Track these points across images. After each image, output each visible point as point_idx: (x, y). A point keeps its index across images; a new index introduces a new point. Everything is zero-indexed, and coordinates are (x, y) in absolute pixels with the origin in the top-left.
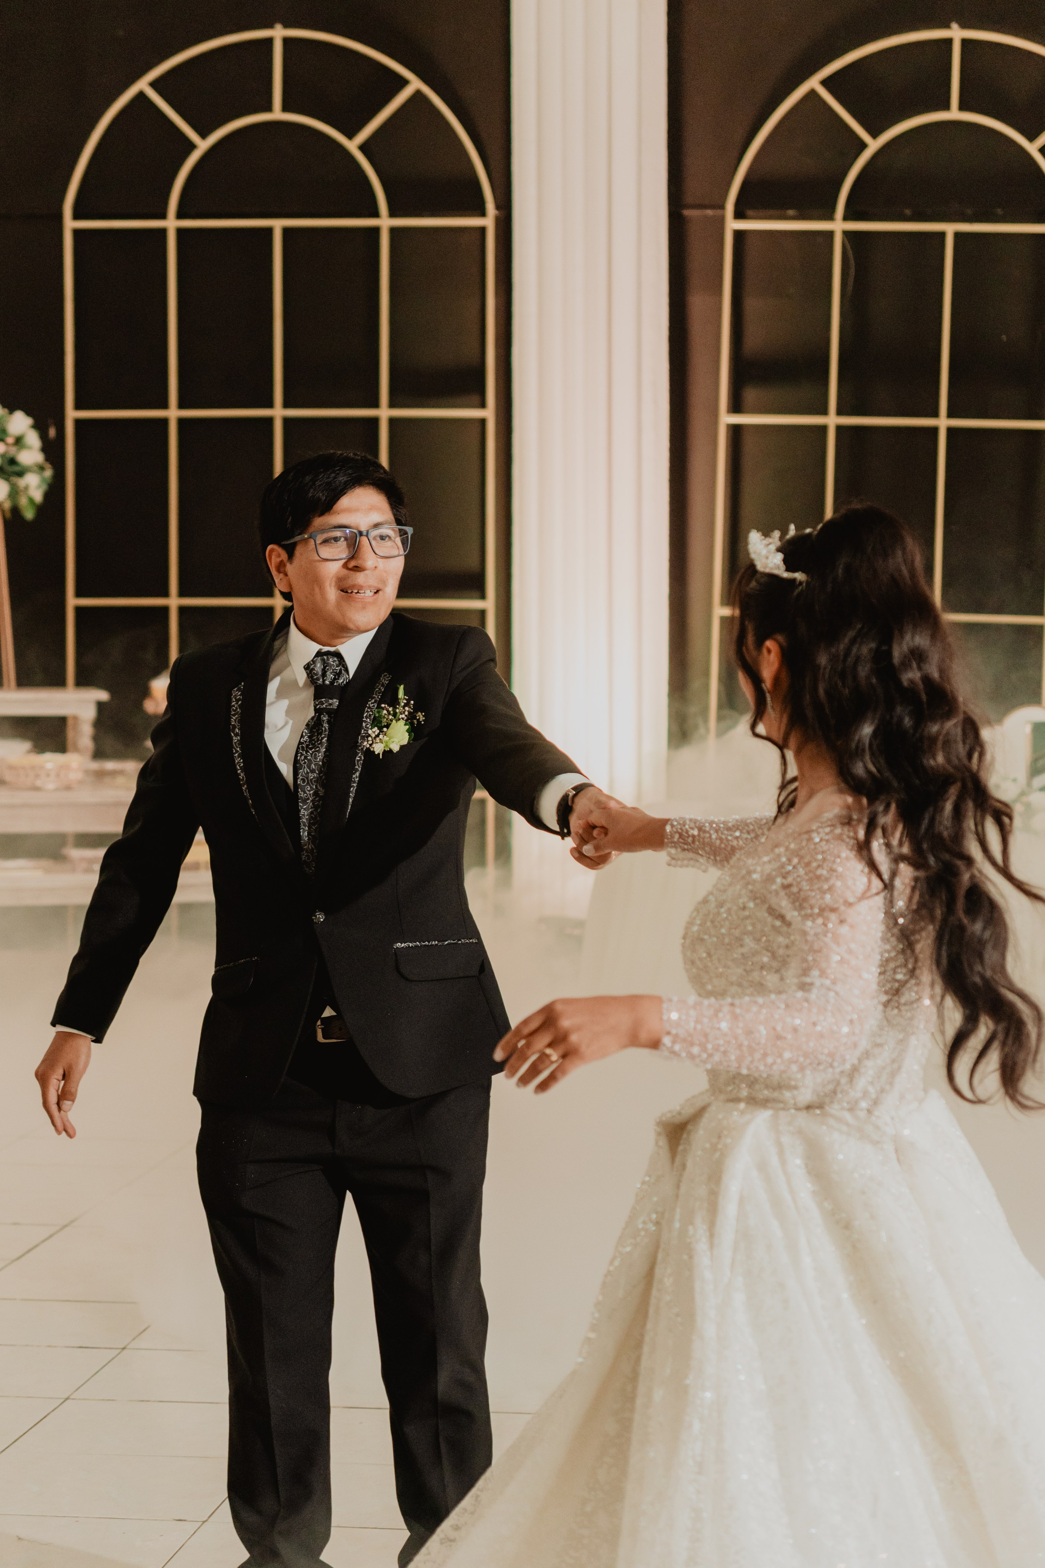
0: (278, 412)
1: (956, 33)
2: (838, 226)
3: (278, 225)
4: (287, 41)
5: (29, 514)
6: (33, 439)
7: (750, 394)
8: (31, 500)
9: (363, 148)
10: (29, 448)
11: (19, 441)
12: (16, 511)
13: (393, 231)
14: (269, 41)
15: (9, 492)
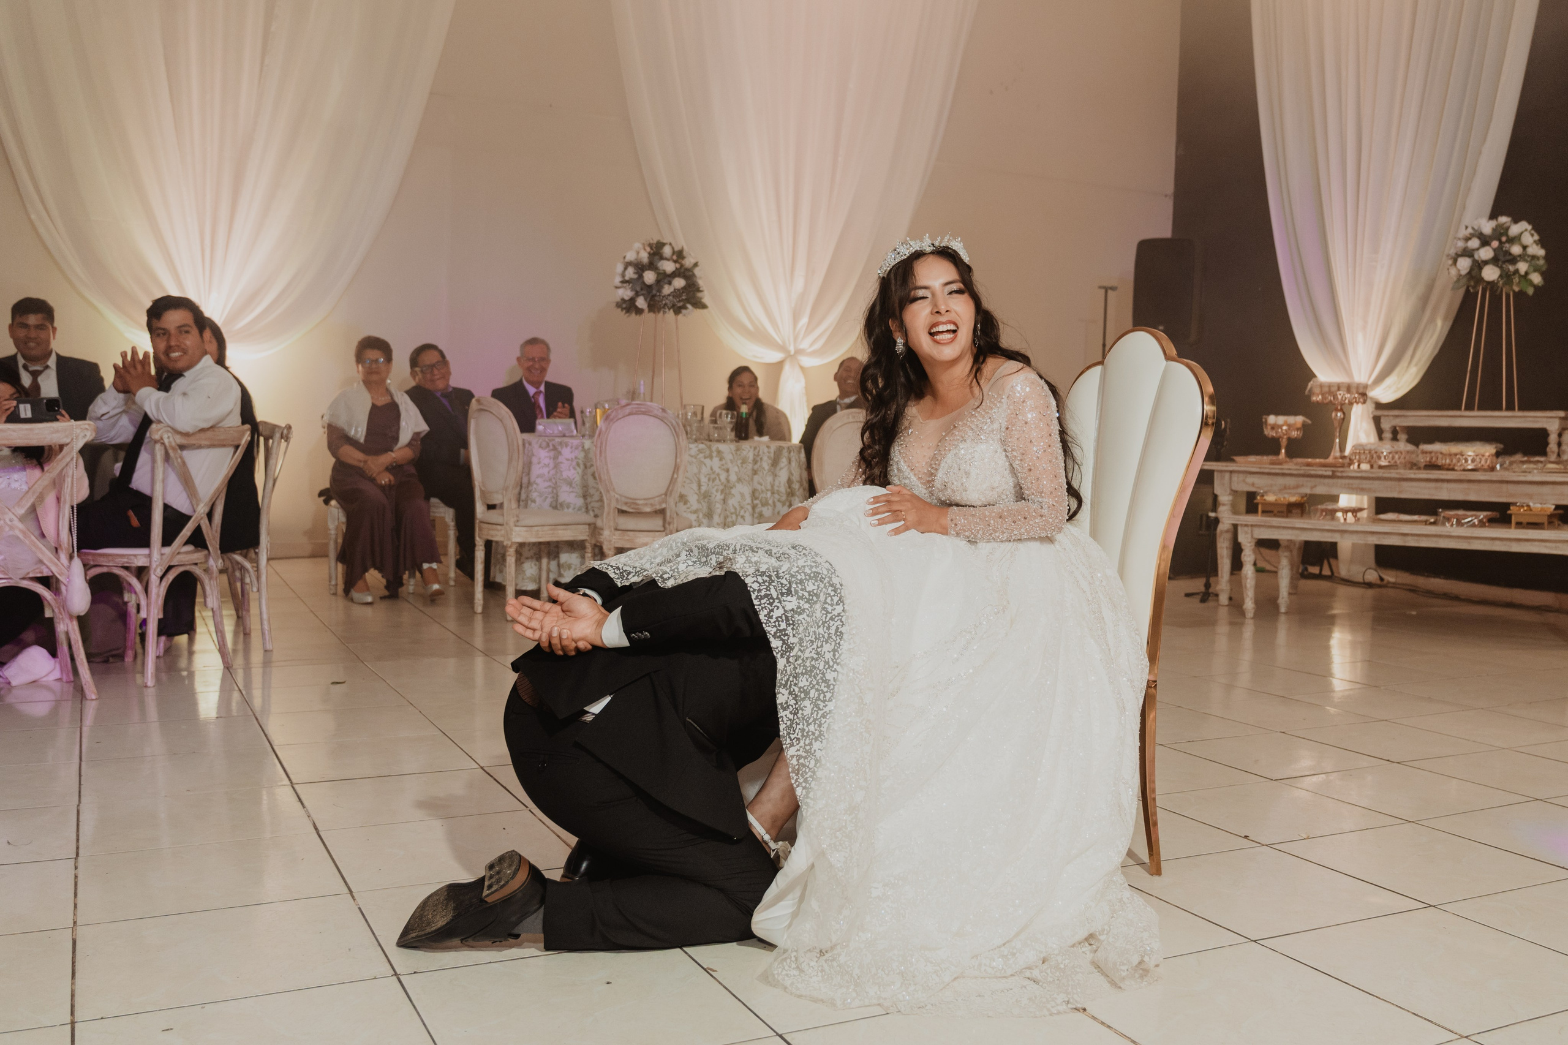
5: (1530, 291)
10: (1526, 244)
11: (1512, 240)
15: (1501, 276)
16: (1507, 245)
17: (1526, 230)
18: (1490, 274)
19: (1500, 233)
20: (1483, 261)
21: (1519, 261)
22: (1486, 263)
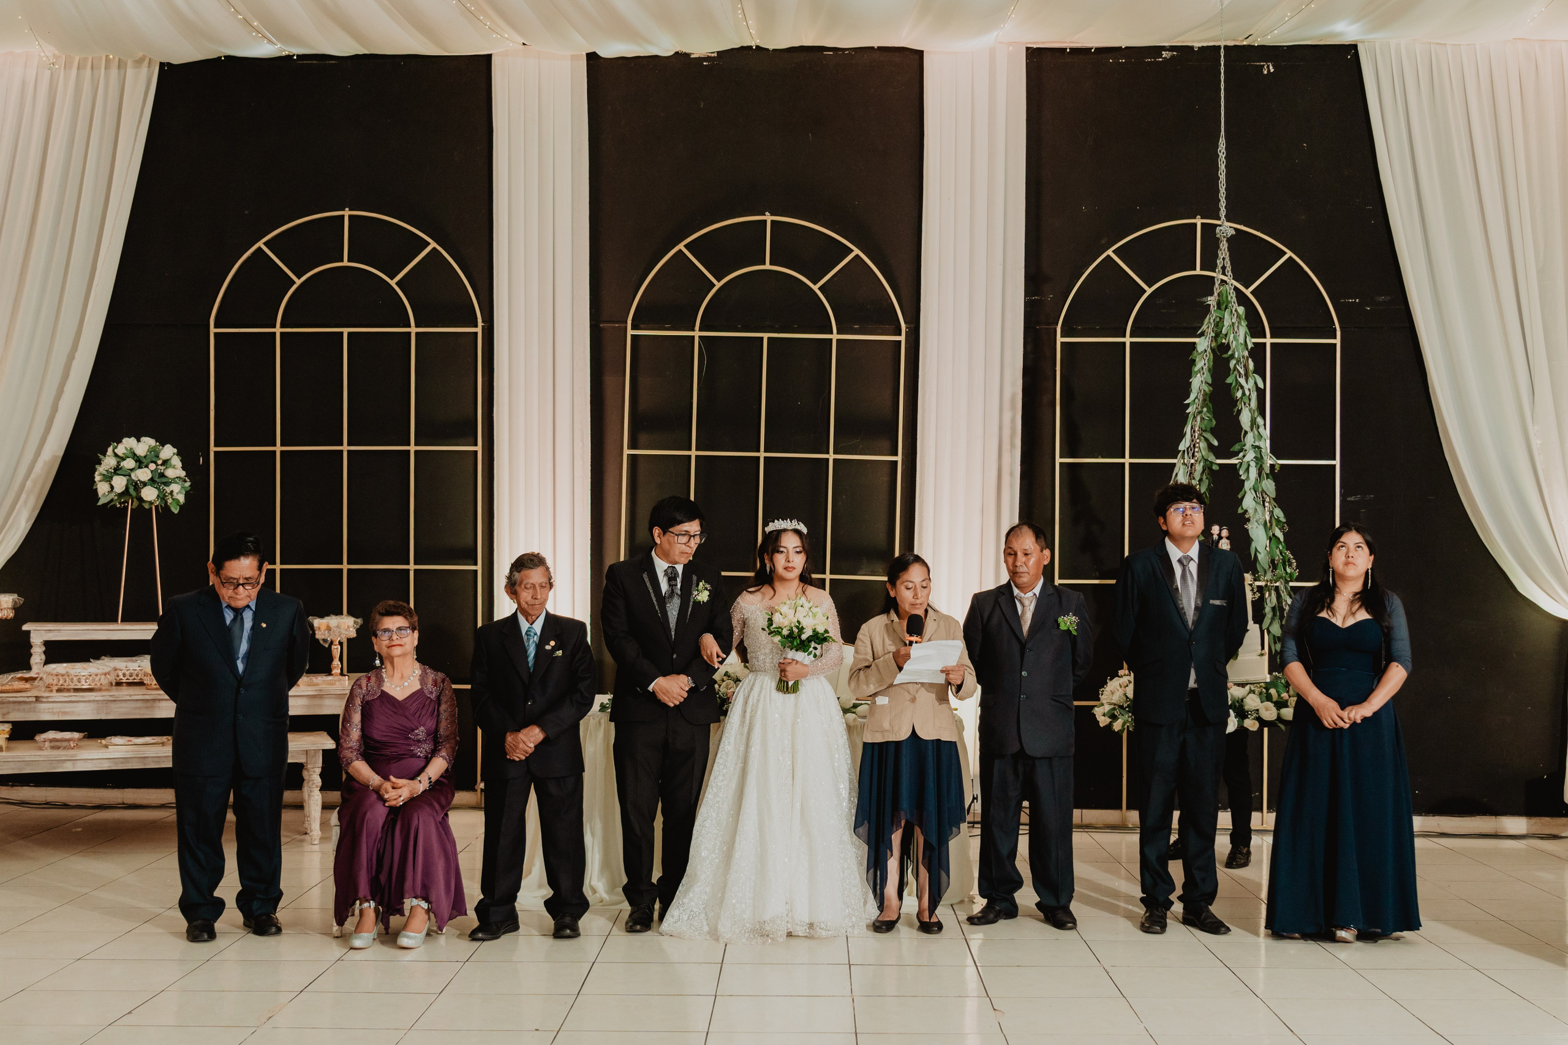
0: (345, 448)
1: (768, 218)
2: (697, 334)
3: (346, 331)
4: (350, 217)
5: (175, 510)
6: (177, 461)
7: (643, 438)
8: (177, 501)
9: (397, 284)
10: (174, 467)
11: (165, 462)
12: (167, 508)
13: (417, 334)
14: (343, 217)
15: (158, 496)
16: (162, 468)
17: (174, 454)
18: (149, 494)
19: (154, 454)
20: (141, 482)
21: (171, 482)
22: (145, 484)
